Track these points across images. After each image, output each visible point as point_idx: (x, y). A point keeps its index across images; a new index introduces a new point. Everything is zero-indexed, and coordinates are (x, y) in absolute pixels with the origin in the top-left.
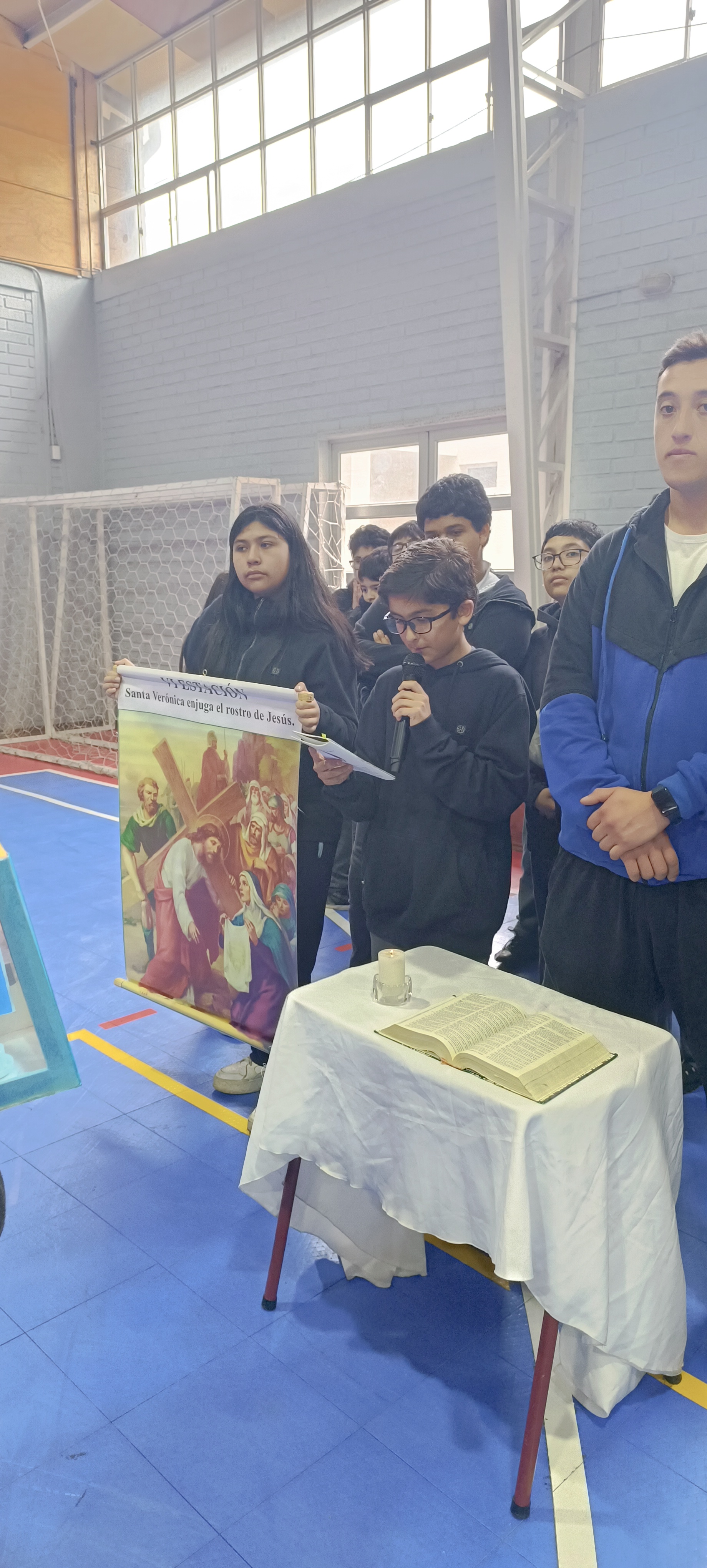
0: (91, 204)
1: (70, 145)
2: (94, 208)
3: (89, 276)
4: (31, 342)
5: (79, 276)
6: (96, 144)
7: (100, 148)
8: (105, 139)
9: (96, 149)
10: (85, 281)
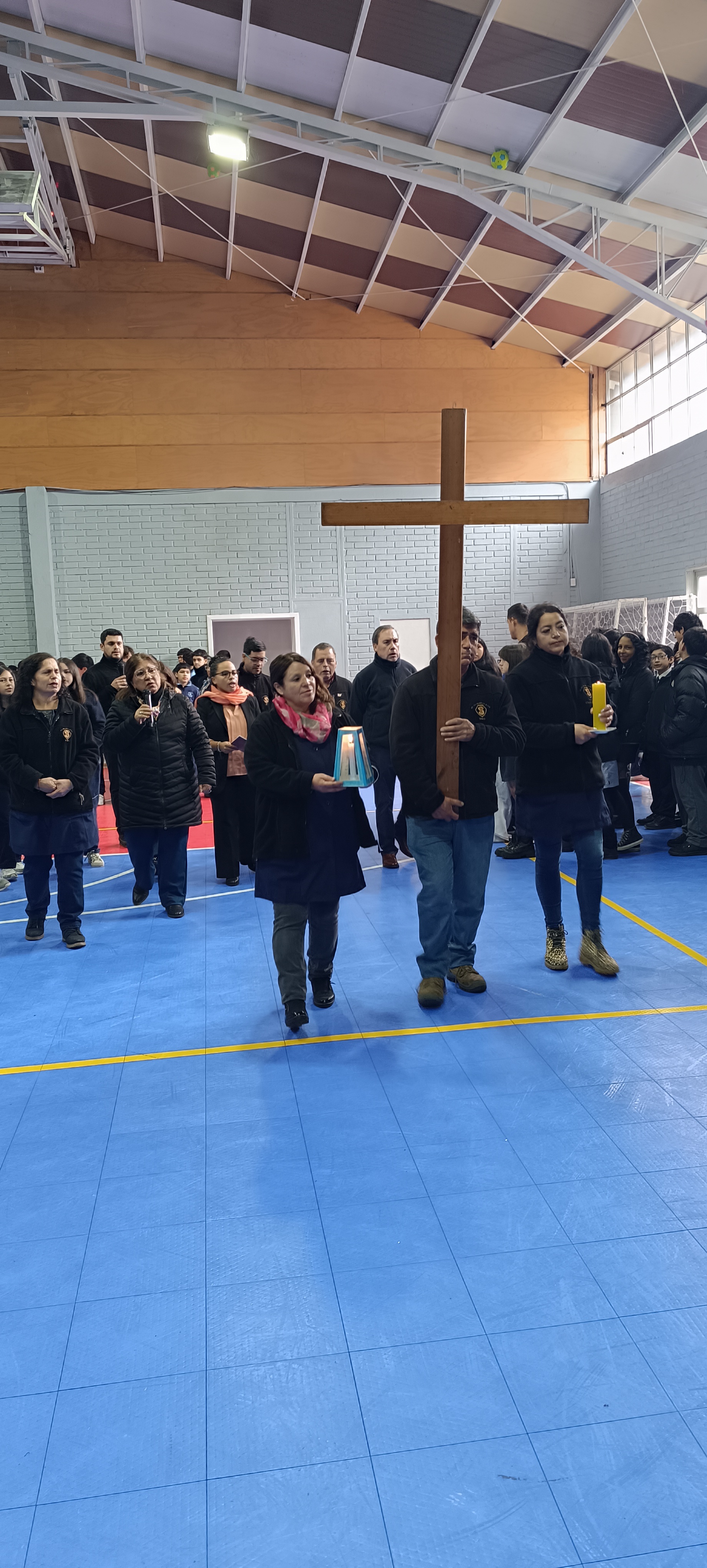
0: (599, 440)
1: (588, 411)
2: (602, 442)
3: (598, 479)
5: (591, 481)
6: (604, 405)
7: (607, 406)
8: (610, 401)
9: (604, 408)
10: (595, 483)
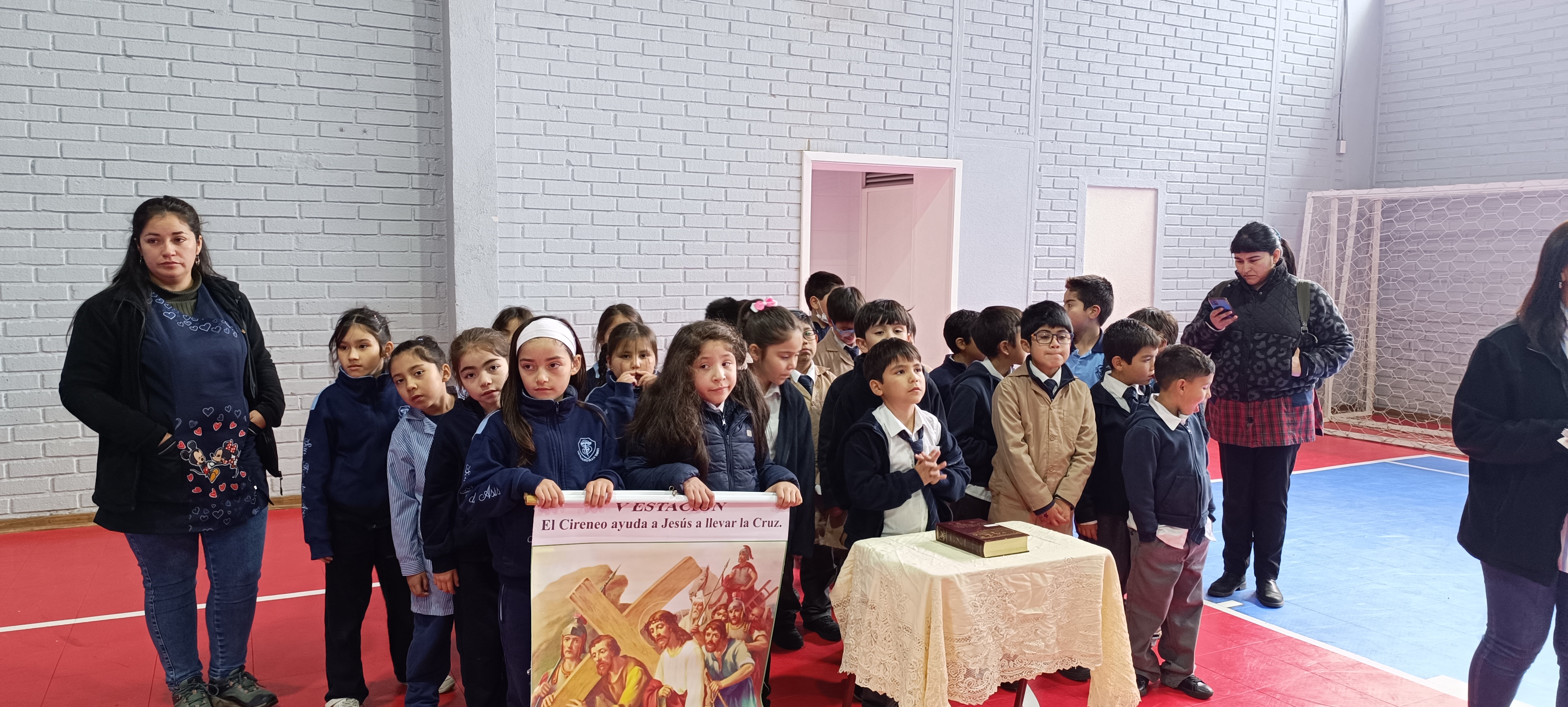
4: (1333, 46)
